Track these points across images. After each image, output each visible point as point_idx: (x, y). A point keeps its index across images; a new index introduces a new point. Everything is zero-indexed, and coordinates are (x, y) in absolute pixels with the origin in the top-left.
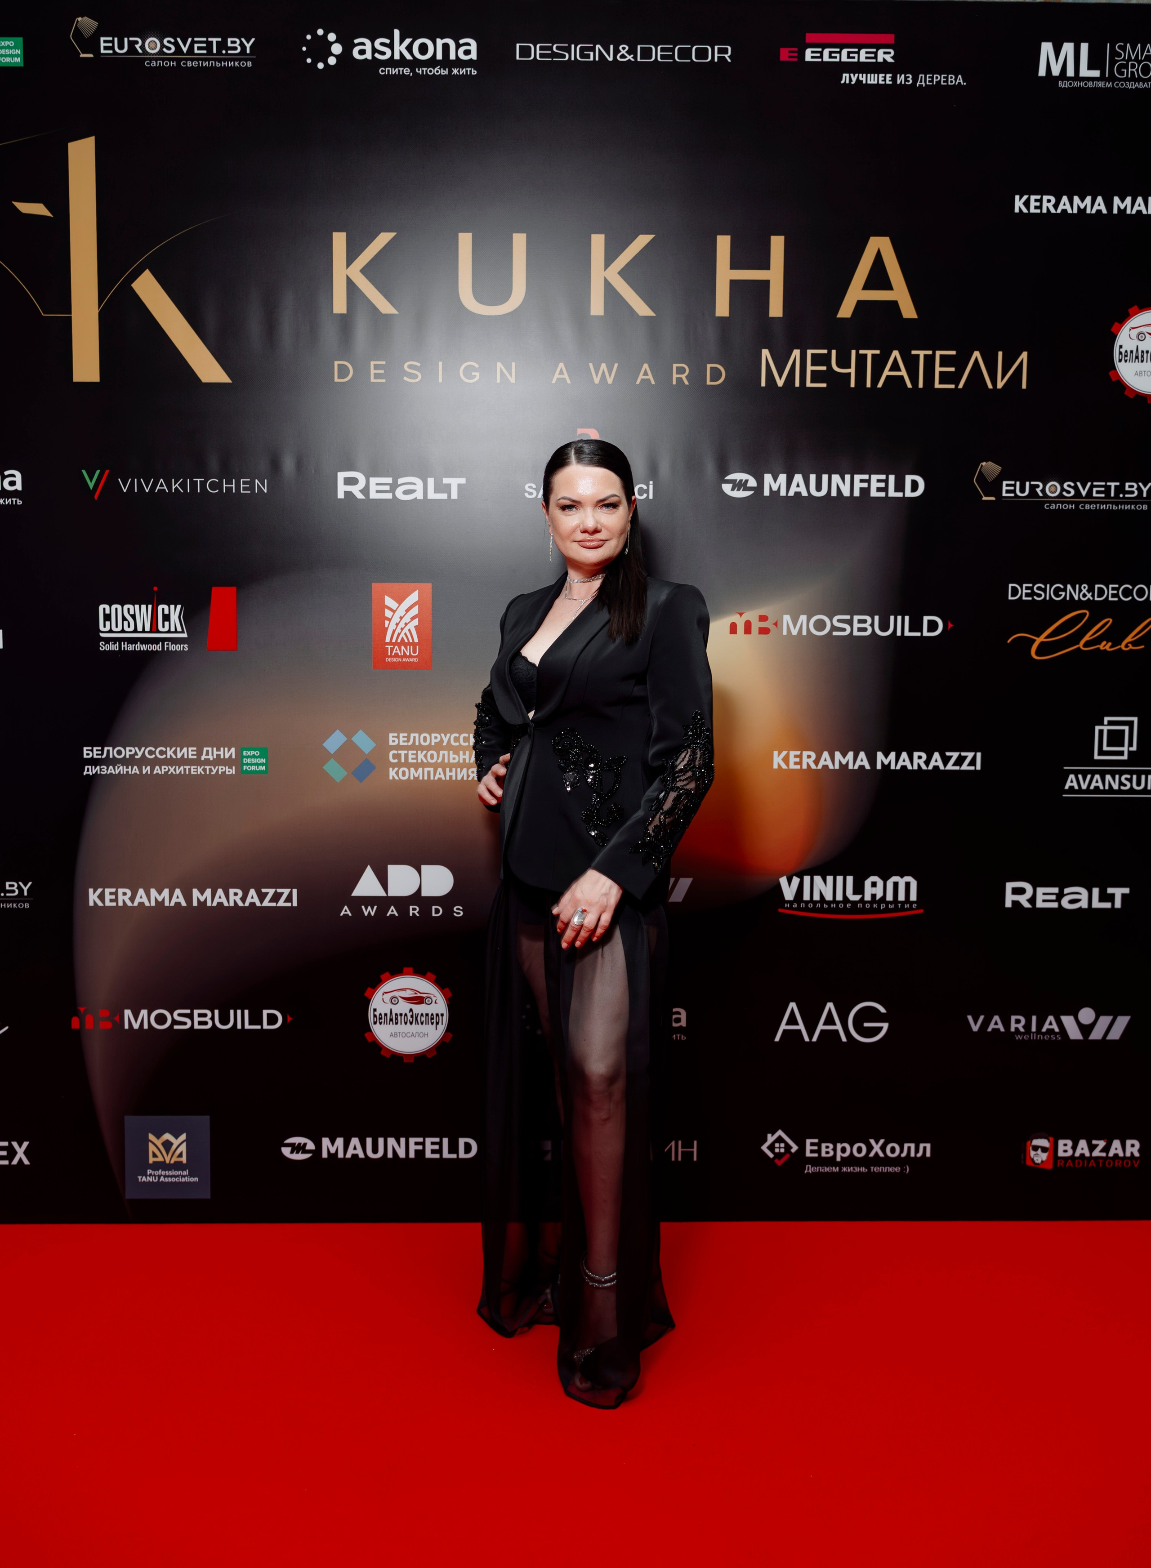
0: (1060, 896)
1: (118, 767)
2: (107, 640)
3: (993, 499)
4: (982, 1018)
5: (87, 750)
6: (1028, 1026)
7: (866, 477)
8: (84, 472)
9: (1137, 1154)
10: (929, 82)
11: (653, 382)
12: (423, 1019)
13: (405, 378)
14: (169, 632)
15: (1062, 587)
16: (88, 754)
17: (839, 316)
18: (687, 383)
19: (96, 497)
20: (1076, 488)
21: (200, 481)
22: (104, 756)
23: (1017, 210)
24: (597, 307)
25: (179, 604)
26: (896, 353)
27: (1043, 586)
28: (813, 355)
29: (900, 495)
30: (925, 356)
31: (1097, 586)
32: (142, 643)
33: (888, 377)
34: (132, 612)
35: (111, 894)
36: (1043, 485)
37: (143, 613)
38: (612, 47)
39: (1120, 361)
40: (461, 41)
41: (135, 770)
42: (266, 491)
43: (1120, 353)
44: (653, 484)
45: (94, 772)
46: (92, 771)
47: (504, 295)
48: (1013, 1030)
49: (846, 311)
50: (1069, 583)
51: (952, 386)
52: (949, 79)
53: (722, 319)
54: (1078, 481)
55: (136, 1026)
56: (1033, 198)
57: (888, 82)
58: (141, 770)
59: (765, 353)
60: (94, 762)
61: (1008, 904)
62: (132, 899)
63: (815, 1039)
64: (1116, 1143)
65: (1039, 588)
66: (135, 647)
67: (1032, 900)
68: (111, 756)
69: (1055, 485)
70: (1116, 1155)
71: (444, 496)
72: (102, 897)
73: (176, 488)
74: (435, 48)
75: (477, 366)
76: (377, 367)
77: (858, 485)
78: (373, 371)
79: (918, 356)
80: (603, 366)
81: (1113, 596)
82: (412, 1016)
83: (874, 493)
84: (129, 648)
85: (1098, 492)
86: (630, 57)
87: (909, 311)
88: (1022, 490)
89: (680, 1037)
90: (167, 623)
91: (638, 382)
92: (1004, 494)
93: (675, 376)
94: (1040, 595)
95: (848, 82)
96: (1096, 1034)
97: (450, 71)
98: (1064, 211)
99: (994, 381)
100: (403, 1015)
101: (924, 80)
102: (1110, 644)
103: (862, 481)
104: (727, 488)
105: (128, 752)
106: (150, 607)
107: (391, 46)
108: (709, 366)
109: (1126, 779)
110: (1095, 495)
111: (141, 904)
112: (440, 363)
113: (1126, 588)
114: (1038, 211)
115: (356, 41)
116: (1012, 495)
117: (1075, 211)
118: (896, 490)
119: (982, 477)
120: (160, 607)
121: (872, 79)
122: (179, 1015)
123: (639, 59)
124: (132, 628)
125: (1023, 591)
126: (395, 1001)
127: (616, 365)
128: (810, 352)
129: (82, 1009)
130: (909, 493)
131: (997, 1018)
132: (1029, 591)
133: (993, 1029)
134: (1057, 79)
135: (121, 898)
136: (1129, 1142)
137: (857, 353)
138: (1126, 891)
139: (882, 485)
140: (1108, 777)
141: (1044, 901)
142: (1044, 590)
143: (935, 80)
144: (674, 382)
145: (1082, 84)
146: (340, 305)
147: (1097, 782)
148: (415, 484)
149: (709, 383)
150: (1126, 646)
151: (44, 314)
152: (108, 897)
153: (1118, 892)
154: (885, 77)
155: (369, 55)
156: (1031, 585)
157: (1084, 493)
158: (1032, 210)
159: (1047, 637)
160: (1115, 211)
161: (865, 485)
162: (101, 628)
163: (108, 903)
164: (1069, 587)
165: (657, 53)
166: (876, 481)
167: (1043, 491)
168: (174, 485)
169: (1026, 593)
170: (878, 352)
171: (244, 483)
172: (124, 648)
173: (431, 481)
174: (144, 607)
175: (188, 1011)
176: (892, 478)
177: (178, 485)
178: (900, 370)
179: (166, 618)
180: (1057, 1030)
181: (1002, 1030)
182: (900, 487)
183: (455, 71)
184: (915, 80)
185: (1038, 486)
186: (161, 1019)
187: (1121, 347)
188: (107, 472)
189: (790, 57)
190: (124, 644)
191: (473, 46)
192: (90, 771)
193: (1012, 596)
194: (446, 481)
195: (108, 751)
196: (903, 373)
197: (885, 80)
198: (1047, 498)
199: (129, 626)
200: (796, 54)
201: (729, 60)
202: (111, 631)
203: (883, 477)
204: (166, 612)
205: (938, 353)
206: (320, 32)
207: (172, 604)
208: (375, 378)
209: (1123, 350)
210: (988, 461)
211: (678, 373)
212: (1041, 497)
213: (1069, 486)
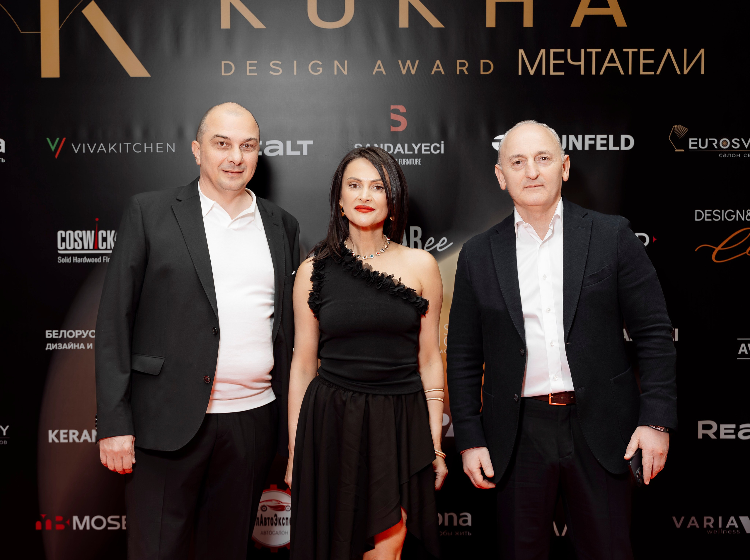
0: (737, 430)
1: (70, 344)
2: (63, 256)
3: (683, 150)
4: (683, 518)
5: (49, 333)
6: (716, 524)
7: (593, 136)
8: (48, 139)
11: (443, 73)
12: (284, 521)
13: (271, 72)
14: (106, 249)
15: (733, 212)
16: (49, 335)
17: (572, 26)
18: (466, 73)
19: (56, 156)
20: (741, 143)
21: (128, 145)
22: (60, 337)
24: (404, 22)
25: (113, 230)
26: (612, 51)
27: (719, 211)
28: (554, 53)
29: (617, 148)
30: (633, 52)
32: (87, 258)
33: (607, 67)
34: (80, 236)
35: (64, 434)
36: (718, 141)
37: (88, 236)
41: (82, 346)
42: (174, 151)
44: (444, 143)
45: (53, 348)
46: (52, 347)
47: (339, 14)
48: (705, 526)
49: (577, 22)
50: (737, 209)
51: (652, 73)
53: (491, 29)
54: (742, 138)
55: (81, 528)
58: (86, 346)
59: (521, 52)
60: (53, 341)
61: (700, 436)
62: (79, 437)
63: (563, 534)
65: (716, 213)
66: (82, 260)
67: (717, 433)
68: (65, 337)
69: (726, 141)
71: (298, 153)
72: (58, 436)
73: (112, 150)
75: (320, 63)
76: (251, 65)
77: (587, 143)
78: (248, 68)
79: (628, 52)
80: (409, 63)
82: (276, 520)
83: (599, 148)
84: (78, 261)
87: (620, 22)
88: (703, 144)
89: (467, 533)
90: (105, 243)
91: (433, 73)
92: (690, 147)
93: (458, 68)
94: (717, 218)
99: (681, 69)
100: (270, 518)
103: (590, 139)
104: (495, 145)
105: (77, 333)
106: (93, 232)
108: (482, 61)
111: (85, 441)
112: (295, 62)
116: (696, 148)
118: (614, 145)
119: (674, 134)
120: (100, 232)
122: (112, 519)
124: (80, 247)
125: (706, 215)
126: (264, 509)
127: (417, 62)
128: (552, 51)
129: (43, 516)
130: (623, 148)
131: (693, 518)
132: (710, 215)
133: (691, 526)
135: (71, 436)
137: (585, 51)
139: (605, 142)
141: (725, 434)
142: (720, 214)
144: (458, 73)
146: (225, 23)
148: (277, 145)
149: (482, 73)
151: (22, 31)
152: (62, 436)
156: (711, 211)
157: (746, 146)
159: (722, 247)
161: (592, 142)
162: (59, 247)
163: (62, 440)
164: (738, 211)
166: (600, 139)
167: (718, 145)
168: (111, 147)
169: (707, 216)
170: (600, 50)
171: (159, 145)
172: (75, 261)
173: (289, 143)
174: (89, 232)
175: (118, 517)
176: (611, 137)
177: (114, 148)
178: (615, 62)
179: (105, 239)
180: (737, 526)
181: (698, 526)
182: (617, 143)
185: (714, 142)
186: (99, 523)
188: (64, 139)
190: (75, 258)
192: (50, 347)
193: (697, 218)
194: (299, 142)
195: (63, 333)
196: (618, 64)
198: (721, 150)
199: (78, 246)
202: (66, 249)
203: (605, 136)
204: (104, 236)
205: (642, 51)
207: (109, 230)
208: (250, 72)
210: (679, 125)
211: (460, 67)
212: (716, 149)
213: (736, 141)
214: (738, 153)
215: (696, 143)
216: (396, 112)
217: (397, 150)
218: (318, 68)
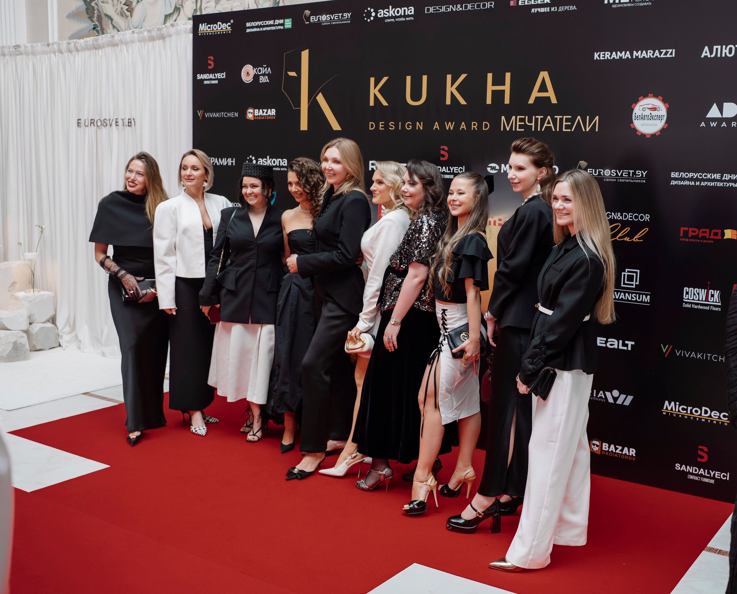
0: (606, 342)
6: (592, 393)
9: (634, 455)
10: (563, 9)
11: (465, 129)
13: (390, 128)
17: (529, 103)
18: (476, 129)
20: (616, 172)
23: (595, 59)
24: (448, 101)
26: (549, 117)
30: (560, 118)
31: (624, 214)
33: (546, 127)
36: (603, 171)
38: (455, 6)
39: (635, 120)
40: (409, 8)
43: (635, 116)
44: (465, 167)
47: (420, 98)
49: (531, 101)
51: (570, 130)
52: (571, 8)
53: (489, 105)
54: (617, 170)
56: (602, 53)
57: (548, 11)
59: (503, 117)
64: (626, 449)
69: (608, 171)
70: (626, 454)
74: (401, 11)
75: (411, 123)
76: (382, 124)
78: (381, 126)
79: (557, 118)
80: (450, 123)
81: (630, 218)
85: (625, 174)
86: (461, 9)
87: (554, 101)
88: (595, 173)
91: (461, 129)
93: (473, 127)
95: (534, 12)
96: (619, 402)
97: (406, 19)
98: (614, 58)
99: (585, 129)
101: (561, 9)
102: (629, 238)
104: (489, 169)
107: (389, 12)
108: (484, 123)
109: (634, 296)
110: (624, 175)
112: (400, 123)
113: (636, 215)
114: (604, 58)
115: (379, 11)
117: (618, 58)
119: (580, 166)
121: (542, 10)
123: (464, 10)
128: (518, 117)
134: (612, 4)
136: (631, 449)
137: (535, 117)
138: (633, 343)
140: (627, 294)
141: (600, 343)
143: (565, 8)
144: (472, 129)
145: (622, 5)
146: (372, 103)
147: (622, 296)
149: (484, 129)
150: (635, 240)
151: (294, 108)
153: (630, 343)
154: (547, 9)
155: (382, 16)
157: (620, 175)
158: (601, 58)
160: (634, 57)
164: (613, 213)
165: (469, 7)
167: (603, 173)
170: (542, 117)
178: (550, 124)
180: (604, 397)
183: (407, 19)
184: (558, 9)
185: (601, 171)
187: (635, 114)
189: (514, 4)
191: (413, 10)
196: (552, 125)
197: (547, 10)
198: (605, 176)
200: (516, 3)
201: (493, 7)
205: (565, 117)
206: (369, 9)
208: (381, 128)
209: (636, 115)
210: (582, 161)
211: (473, 126)
212: (603, 176)
213: (614, 171)
214: (615, 179)
215: (592, 172)
216: (443, 149)
217: (443, 170)
218: (410, 126)
